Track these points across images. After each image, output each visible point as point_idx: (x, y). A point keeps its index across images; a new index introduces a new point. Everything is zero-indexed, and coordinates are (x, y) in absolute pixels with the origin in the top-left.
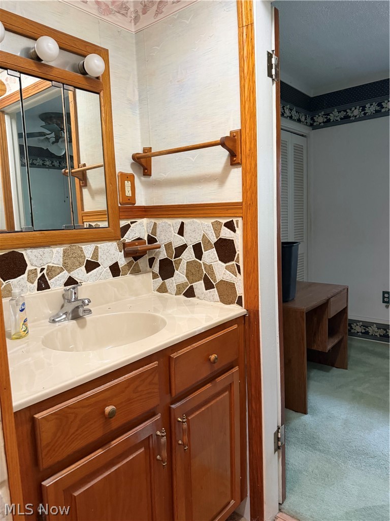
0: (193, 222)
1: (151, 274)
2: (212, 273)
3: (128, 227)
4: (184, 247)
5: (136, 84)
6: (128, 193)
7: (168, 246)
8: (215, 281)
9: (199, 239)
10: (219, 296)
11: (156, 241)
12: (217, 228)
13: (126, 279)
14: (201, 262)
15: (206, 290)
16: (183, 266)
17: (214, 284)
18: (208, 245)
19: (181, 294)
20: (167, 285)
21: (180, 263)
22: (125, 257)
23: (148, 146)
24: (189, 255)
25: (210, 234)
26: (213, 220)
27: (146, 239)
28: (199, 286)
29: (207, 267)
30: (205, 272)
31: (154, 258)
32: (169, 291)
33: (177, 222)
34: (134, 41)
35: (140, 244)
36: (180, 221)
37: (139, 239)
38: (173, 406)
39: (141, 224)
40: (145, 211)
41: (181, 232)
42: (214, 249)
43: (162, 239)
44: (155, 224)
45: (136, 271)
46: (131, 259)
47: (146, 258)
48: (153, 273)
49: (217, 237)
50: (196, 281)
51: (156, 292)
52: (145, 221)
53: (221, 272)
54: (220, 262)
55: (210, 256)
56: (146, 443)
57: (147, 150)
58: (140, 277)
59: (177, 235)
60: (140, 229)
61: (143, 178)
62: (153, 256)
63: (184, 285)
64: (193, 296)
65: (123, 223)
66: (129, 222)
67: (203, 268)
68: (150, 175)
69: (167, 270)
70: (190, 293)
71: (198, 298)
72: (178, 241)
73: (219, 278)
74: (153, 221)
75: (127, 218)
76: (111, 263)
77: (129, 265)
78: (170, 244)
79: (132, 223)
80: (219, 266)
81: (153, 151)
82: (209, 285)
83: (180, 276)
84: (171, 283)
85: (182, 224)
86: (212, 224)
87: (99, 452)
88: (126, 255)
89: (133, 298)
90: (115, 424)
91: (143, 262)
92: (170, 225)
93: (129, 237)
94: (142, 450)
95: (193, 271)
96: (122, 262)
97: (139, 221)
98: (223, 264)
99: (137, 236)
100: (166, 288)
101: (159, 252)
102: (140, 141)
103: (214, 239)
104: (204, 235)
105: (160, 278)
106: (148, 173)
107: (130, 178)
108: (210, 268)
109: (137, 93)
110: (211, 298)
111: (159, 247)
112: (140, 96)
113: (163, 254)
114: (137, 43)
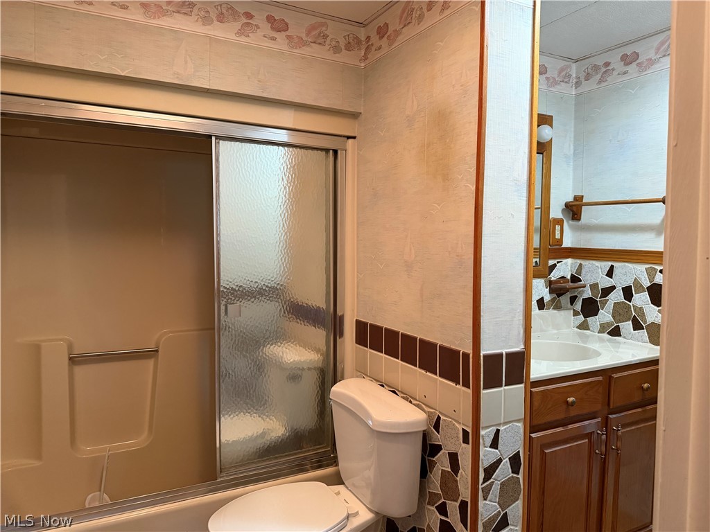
0: (625, 266)
1: (572, 311)
2: (643, 315)
3: (554, 266)
4: (613, 288)
5: (572, 139)
6: (558, 236)
7: (594, 287)
8: (645, 323)
9: (630, 283)
10: (649, 337)
11: (581, 281)
12: (651, 273)
13: (549, 313)
14: (631, 304)
15: (634, 330)
16: (610, 305)
17: (644, 326)
18: (640, 288)
19: (604, 332)
20: (589, 323)
21: (606, 303)
22: (550, 293)
23: (579, 194)
24: (617, 296)
25: (643, 279)
26: (647, 266)
27: (569, 277)
28: (627, 326)
29: (638, 309)
30: (634, 314)
31: (576, 297)
32: (591, 328)
33: (606, 265)
34: (573, 102)
35: (564, 283)
36: (610, 264)
37: (563, 277)
38: (610, 416)
39: (566, 264)
40: (570, 252)
41: (610, 273)
42: (647, 293)
43: (587, 278)
44: (581, 265)
45: (558, 307)
46: (555, 295)
47: (569, 295)
48: (574, 310)
49: (650, 282)
50: (624, 322)
51: (576, 329)
52: (569, 261)
53: (653, 314)
54: (652, 305)
55: (641, 299)
56: (589, 436)
57: (578, 199)
58: (563, 313)
59: (605, 276)
60: (565, 268)
61: (571, 222)
62: (576, 294)
63: (609, 324)
64: (619, 335)
65: (551, 262)
66: (555, 262)
67: (632, 309)
68: (579, 219)
69: (590, 308)
70: (616, 332)
71: (624, 337)
72: (606, 282)
73: (650, 320)
74: (579, 261)
75: (554, 258)
76: (538, 298)
77: (553, 300)
78: (597, 284)
79: (558, 262)
80: (651, 309)
81: (585, 201)
82: (637, 326)
83: (605, 315)
84: (594, 321)
85: (612, 267)
86: (646, 269)
87: (561, 429)
88: (551, 292)
89: (556, 331)
90: (574, 412)
91: (565, 299)
92: (598, 267)
93: (554, 276)
94: (587, 440)
95: (621, 312)
96: (547, 298)
97: (564, 261)
98: (656, 307)
99: (562, 275)
100: (588, 325)
101: (583, 291)
102: (571, 189)
103: (647, 283)
104: (636, 279)
105: (582, 316)
106: (578, 218)
107: (560, 222)
108: (640, 310)
109: (572, 147)
110: (640, 339)
111: (585, 287)
112: (574, 151)
113: (588, 293)
114: (576, 105)
